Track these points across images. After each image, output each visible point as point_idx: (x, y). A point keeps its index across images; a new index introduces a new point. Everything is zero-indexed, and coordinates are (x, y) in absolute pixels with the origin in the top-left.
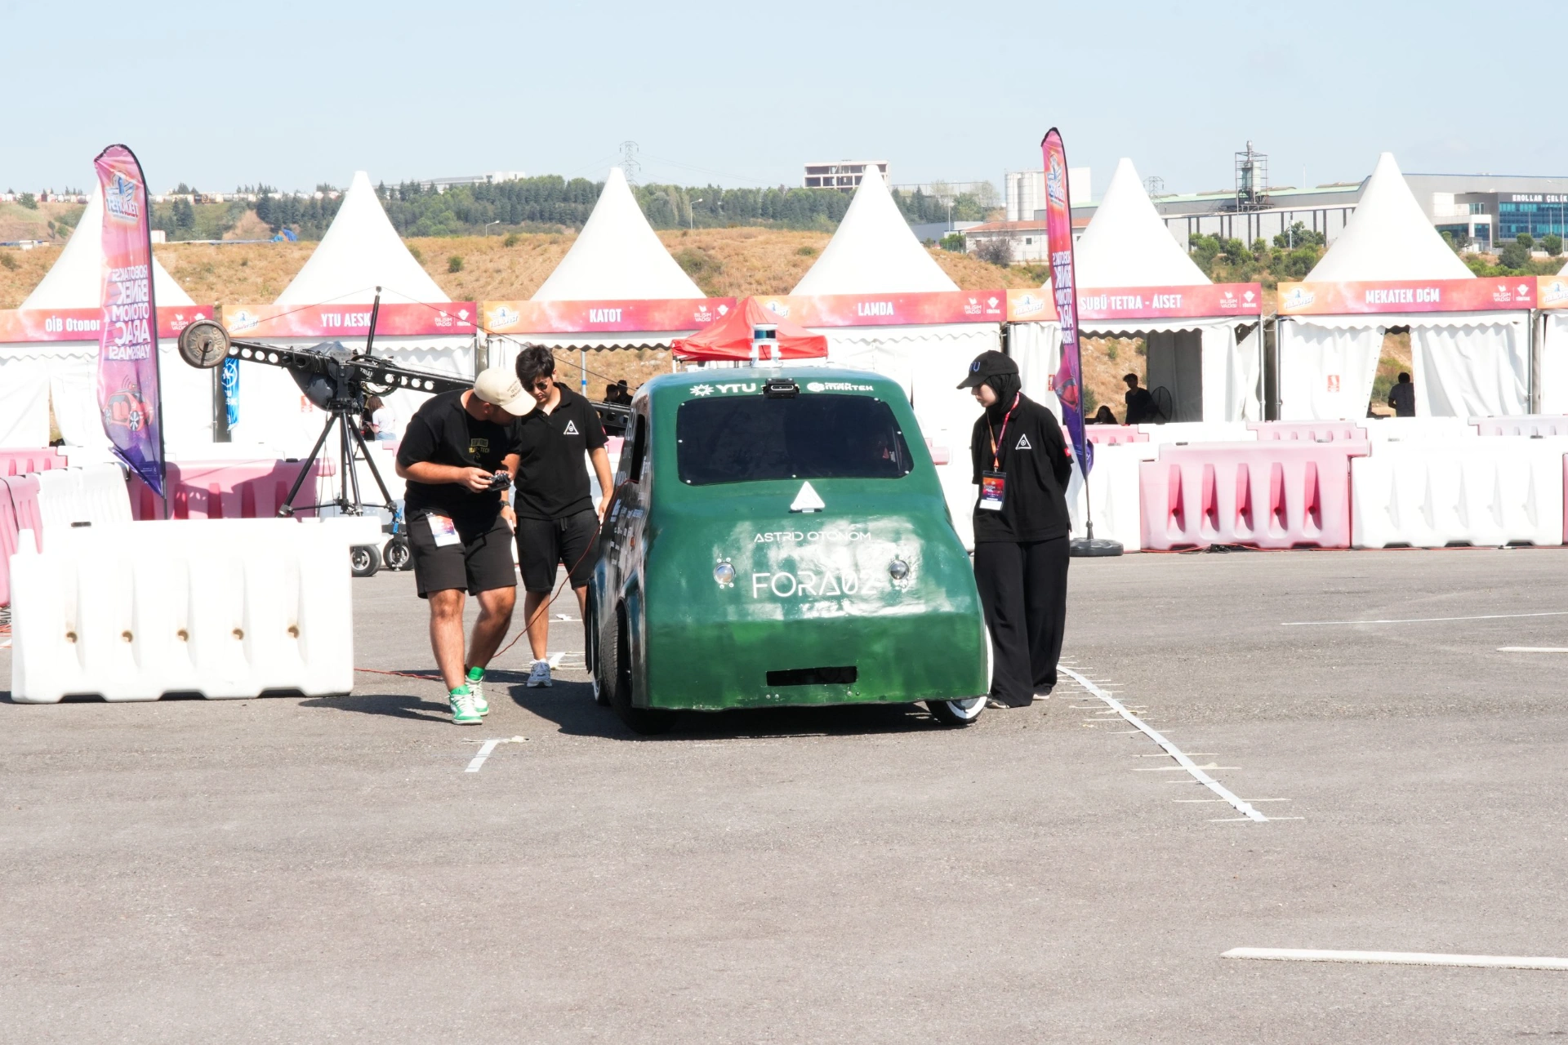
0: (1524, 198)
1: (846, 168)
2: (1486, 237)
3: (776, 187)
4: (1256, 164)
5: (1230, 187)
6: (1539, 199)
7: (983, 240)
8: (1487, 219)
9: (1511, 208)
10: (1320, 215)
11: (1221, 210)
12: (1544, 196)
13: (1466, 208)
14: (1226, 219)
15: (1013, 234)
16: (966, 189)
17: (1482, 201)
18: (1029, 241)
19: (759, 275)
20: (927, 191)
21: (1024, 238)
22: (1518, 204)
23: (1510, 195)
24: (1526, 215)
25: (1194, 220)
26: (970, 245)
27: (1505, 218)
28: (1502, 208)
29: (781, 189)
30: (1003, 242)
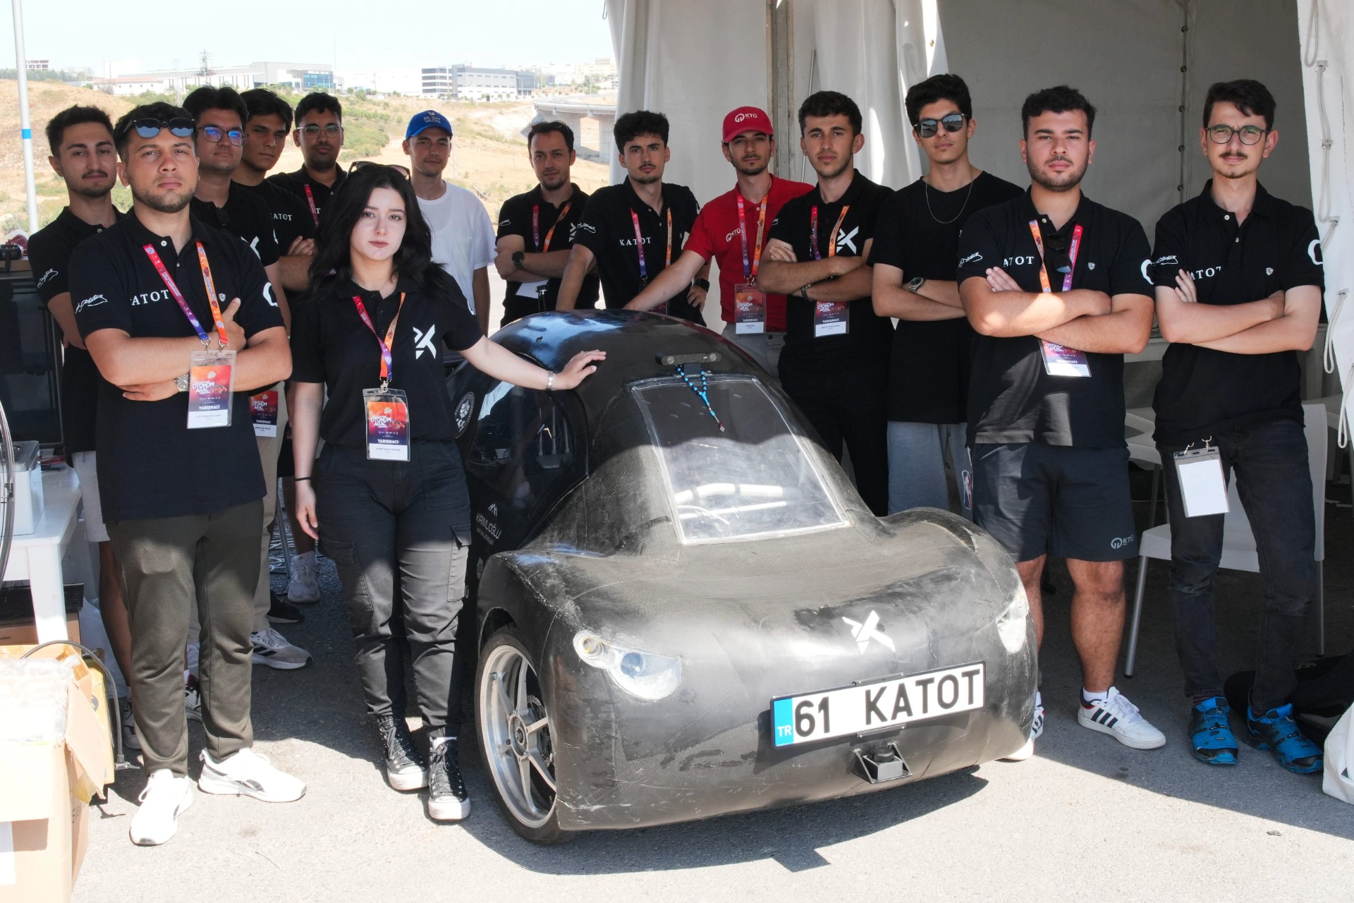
0: (312, 73)
1: (32, 62)
2: (299, 87)
3: (4, 68)
4: (208, 58)
5: (198, 66)
6: (318, 73)
7: (101, 86)
8: (299, 80)
9: (308, 76)
10: (235, 78)
11: (194, 75)
12: (320, 71)
13: (291, 75)
14: (197, 79)
15: (114, 84)
16: (81, 70)
17: (296, 73)
18: (120, 87)
19: (8, 99)
20: (66, 71)
21: (118, 85)
22: (310, 74)
23: (307, 71)
24: (314, 79)
25: (184, 79)
26: (95, 88)
27: (306, 80)
28: (305, 76)
29: (7, 69)
30: (110, 87)
